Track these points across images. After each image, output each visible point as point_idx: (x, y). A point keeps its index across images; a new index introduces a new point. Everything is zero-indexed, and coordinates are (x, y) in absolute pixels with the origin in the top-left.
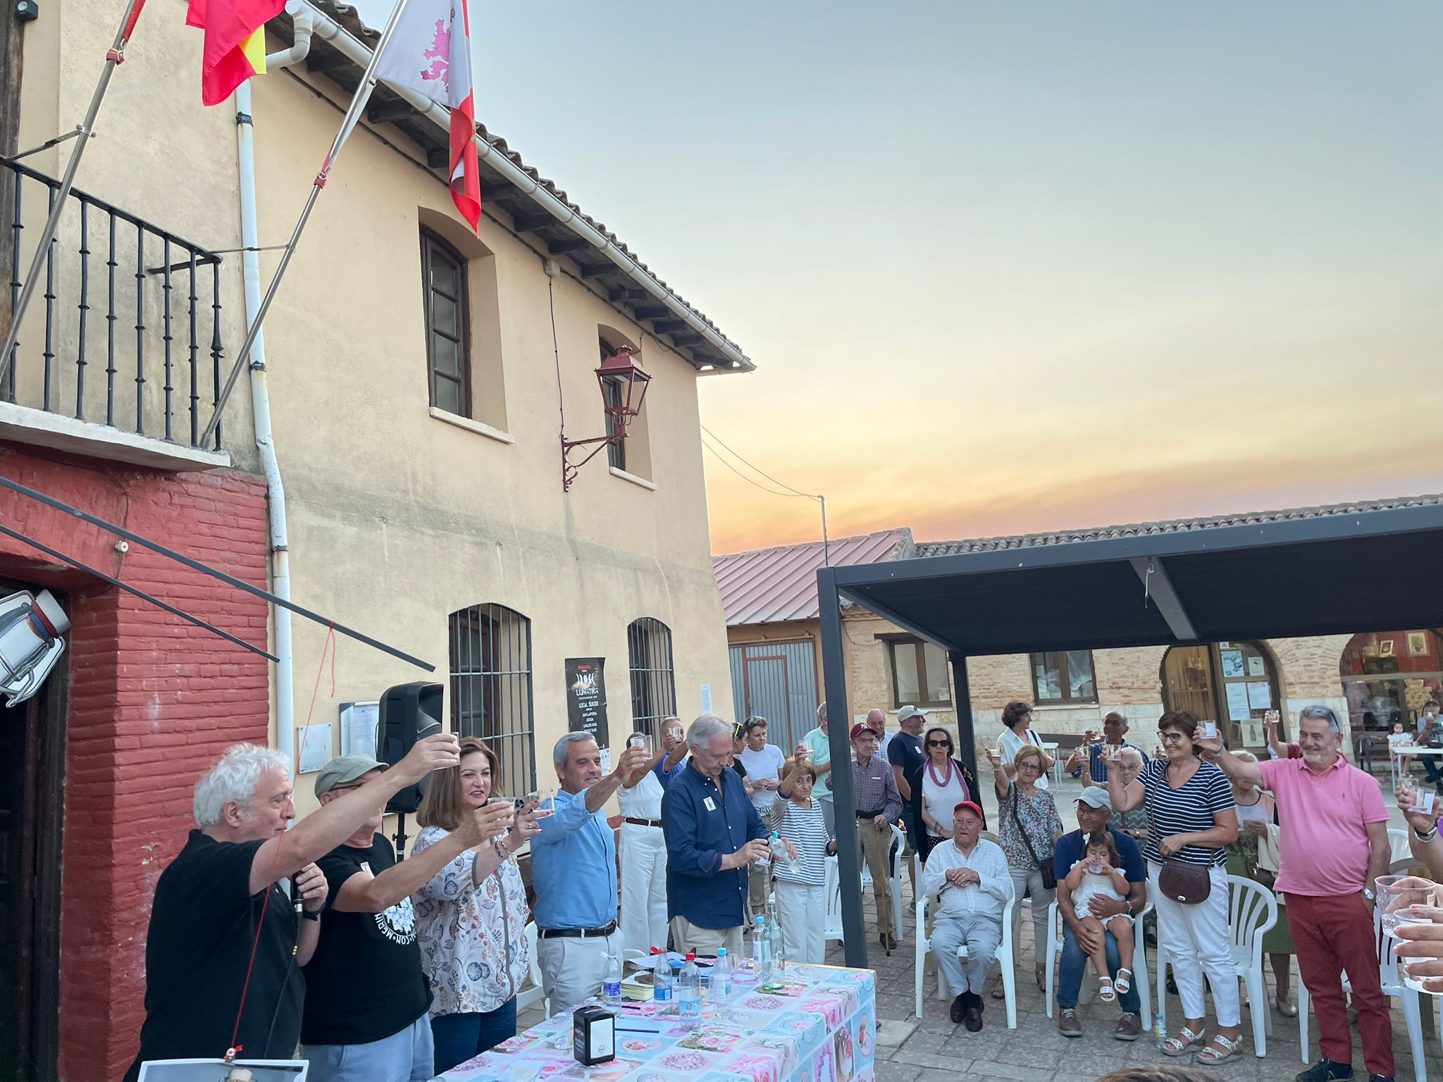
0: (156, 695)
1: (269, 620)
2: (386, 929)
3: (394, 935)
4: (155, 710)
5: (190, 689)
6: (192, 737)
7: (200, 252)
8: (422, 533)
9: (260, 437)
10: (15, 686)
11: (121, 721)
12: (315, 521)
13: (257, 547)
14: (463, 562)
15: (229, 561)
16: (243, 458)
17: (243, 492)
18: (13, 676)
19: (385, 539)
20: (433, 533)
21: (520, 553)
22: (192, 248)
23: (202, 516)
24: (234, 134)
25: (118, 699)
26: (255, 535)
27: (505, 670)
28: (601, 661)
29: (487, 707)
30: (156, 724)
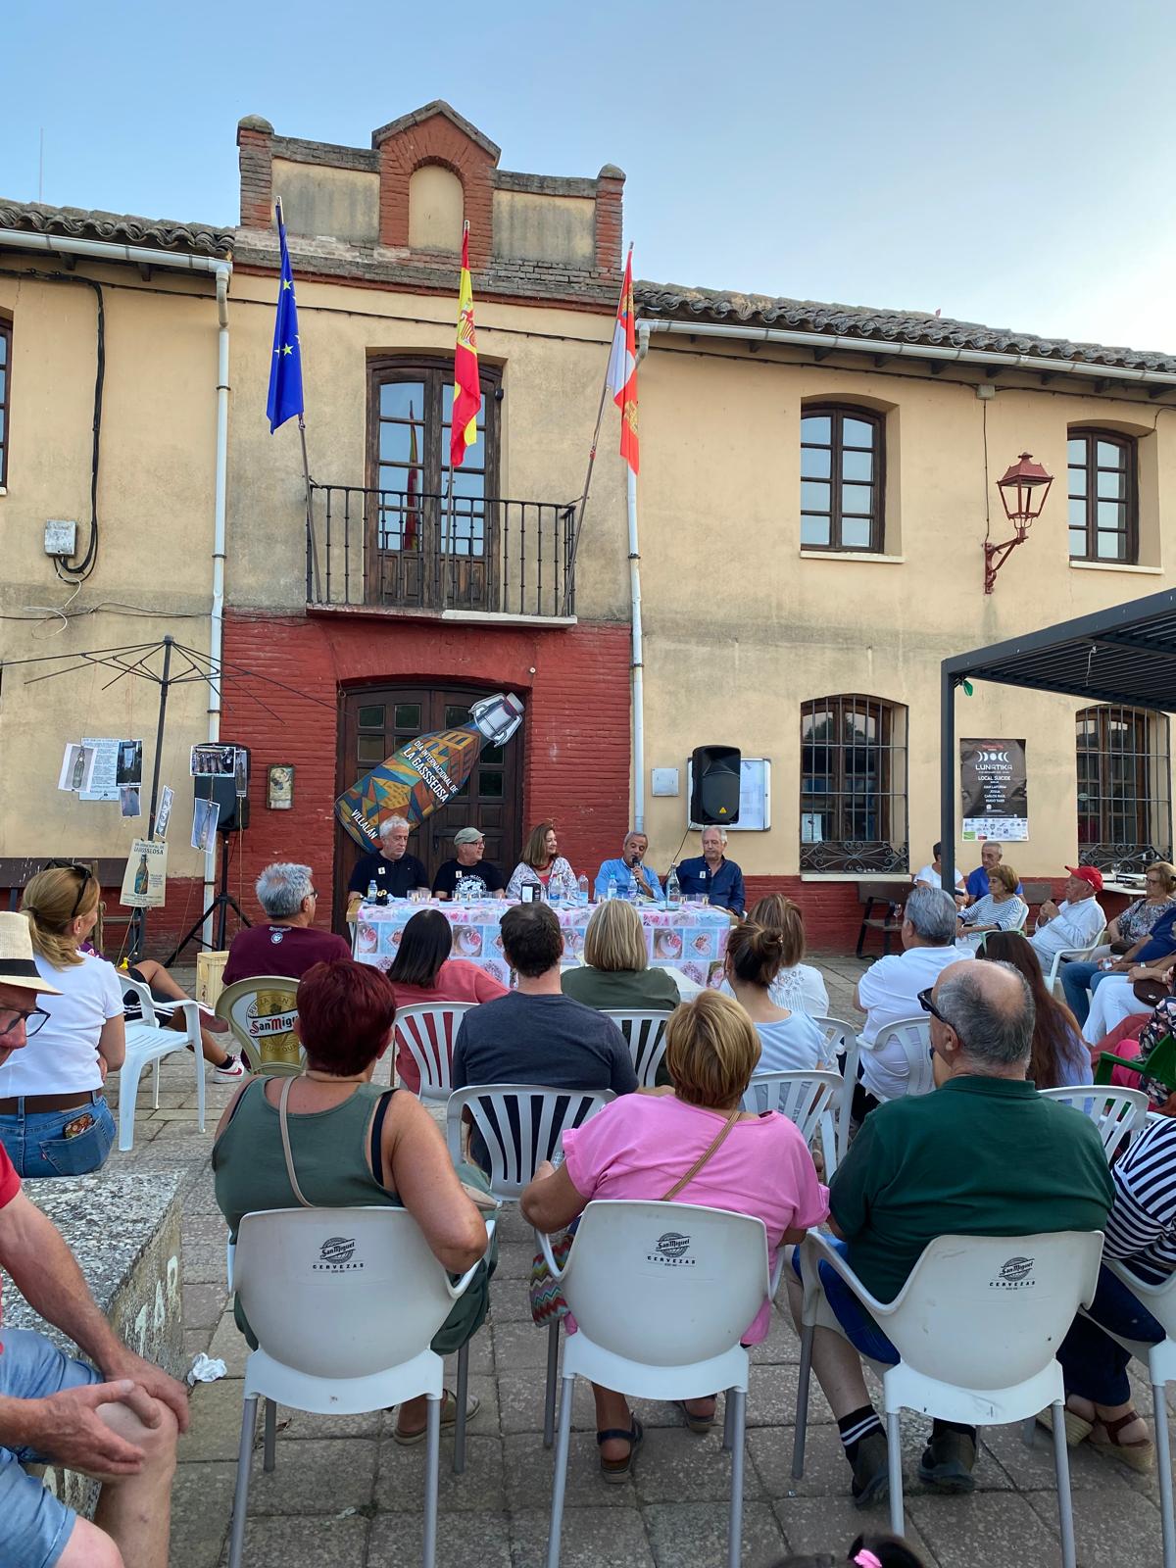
0: (554, 744)
1: (631, 707)
4: (554, 752)
5: (576, 743)
6: (577, 767)
8: (778, 646)
9: (633, 598)
10: (497, 738)
11: (533, 756)
13: (622, 665)
14: (823, 664)
15: (603, 674)
16: (624, 613)
17: (613, 634)
18: (496, 733)
19: (737, 655)
20: (790, 645)
21: (900, 652)
22: (557, 507)
23: (585, 650)
25: (532, 746)
26: (621, 658)
28: (1022, 743)
30: (554, 759)
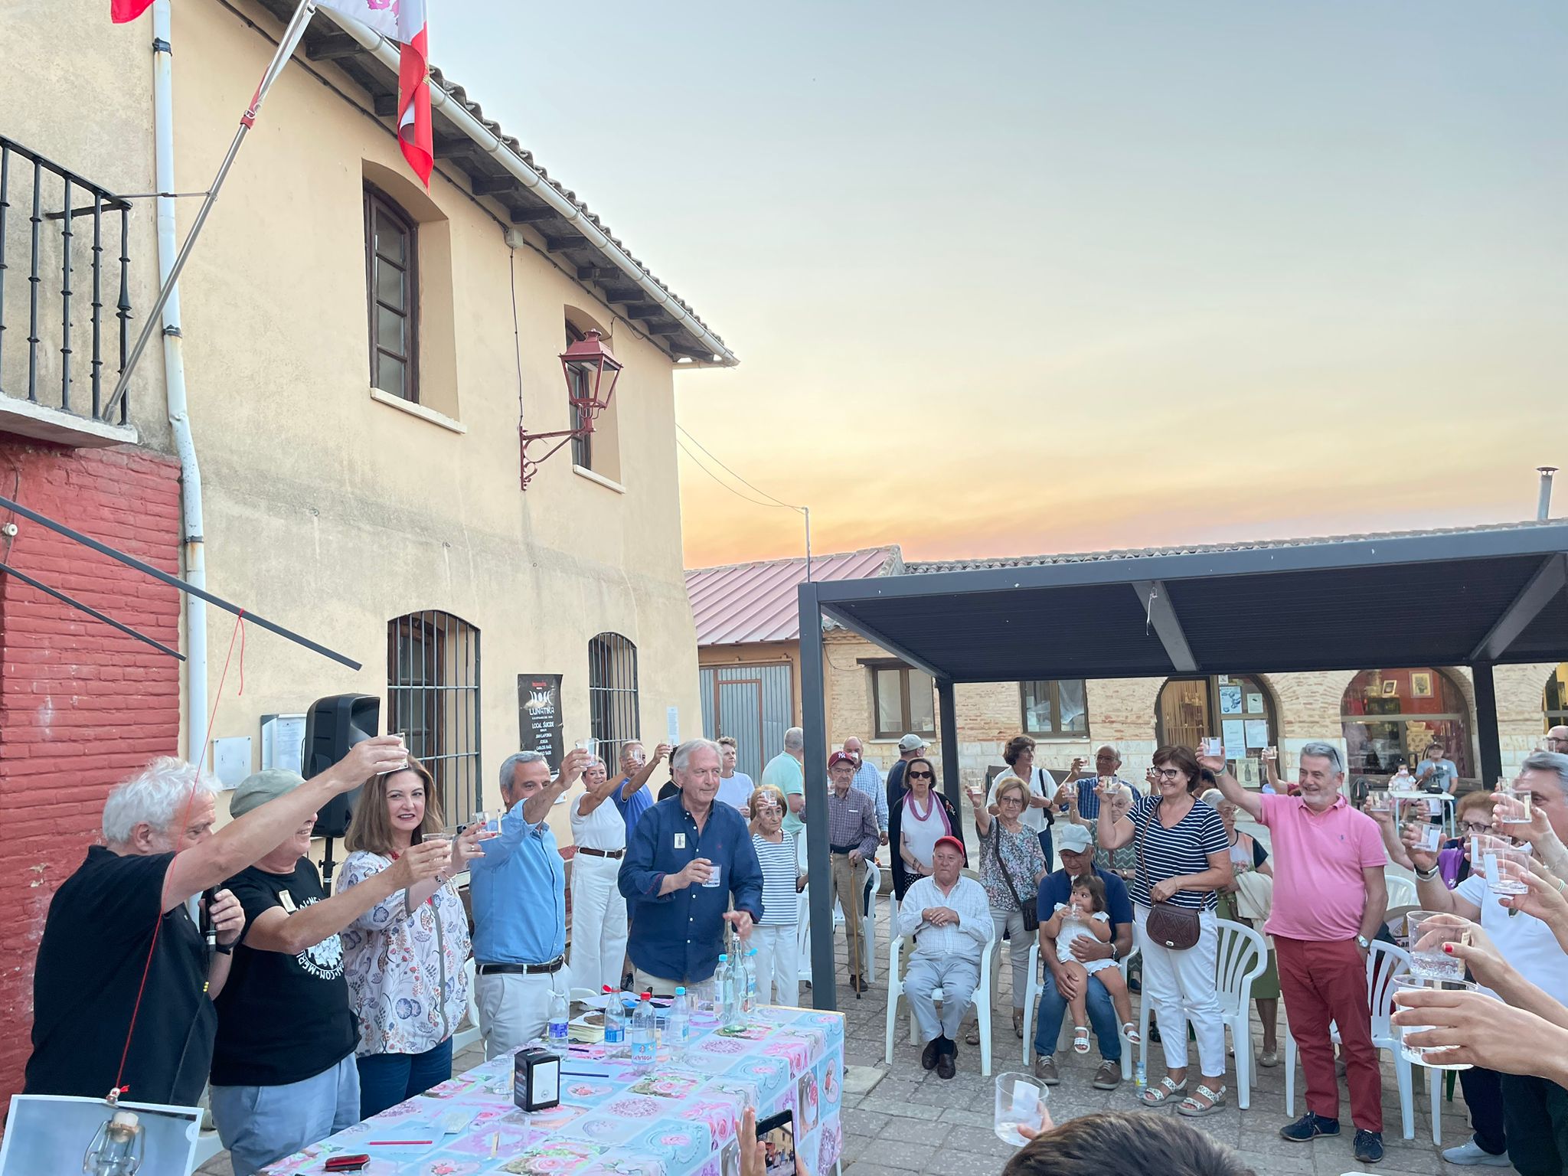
0: (49, 698)
1: (181, 619)
2: (308, 964)
3: (317, 970)
4: (47, 715)
5: (89, 694)
6: (89, 748)
7: (106, 195)
8: (359, 529)
9: (174, 411)
11: (6, 726)
12: (237, 510)
13: (167, 537)
14: (405, 563)
15: (135, 551)
16: (153, 436)
17: (151, 474)
19: (317, 535)
20: (371, 530)
21: (470, 556)
22: (96, 190)
23: (103, 498)
24: (151, 64)
25: (4, 702)
26: (165, 523)
27: (450, 684)
28: (558, 679)
29: (429, 725)
30: (47, 731)
